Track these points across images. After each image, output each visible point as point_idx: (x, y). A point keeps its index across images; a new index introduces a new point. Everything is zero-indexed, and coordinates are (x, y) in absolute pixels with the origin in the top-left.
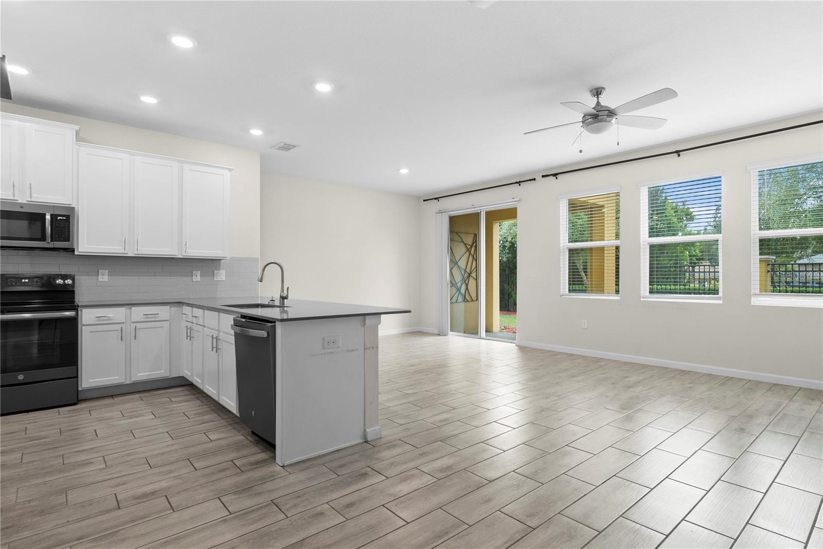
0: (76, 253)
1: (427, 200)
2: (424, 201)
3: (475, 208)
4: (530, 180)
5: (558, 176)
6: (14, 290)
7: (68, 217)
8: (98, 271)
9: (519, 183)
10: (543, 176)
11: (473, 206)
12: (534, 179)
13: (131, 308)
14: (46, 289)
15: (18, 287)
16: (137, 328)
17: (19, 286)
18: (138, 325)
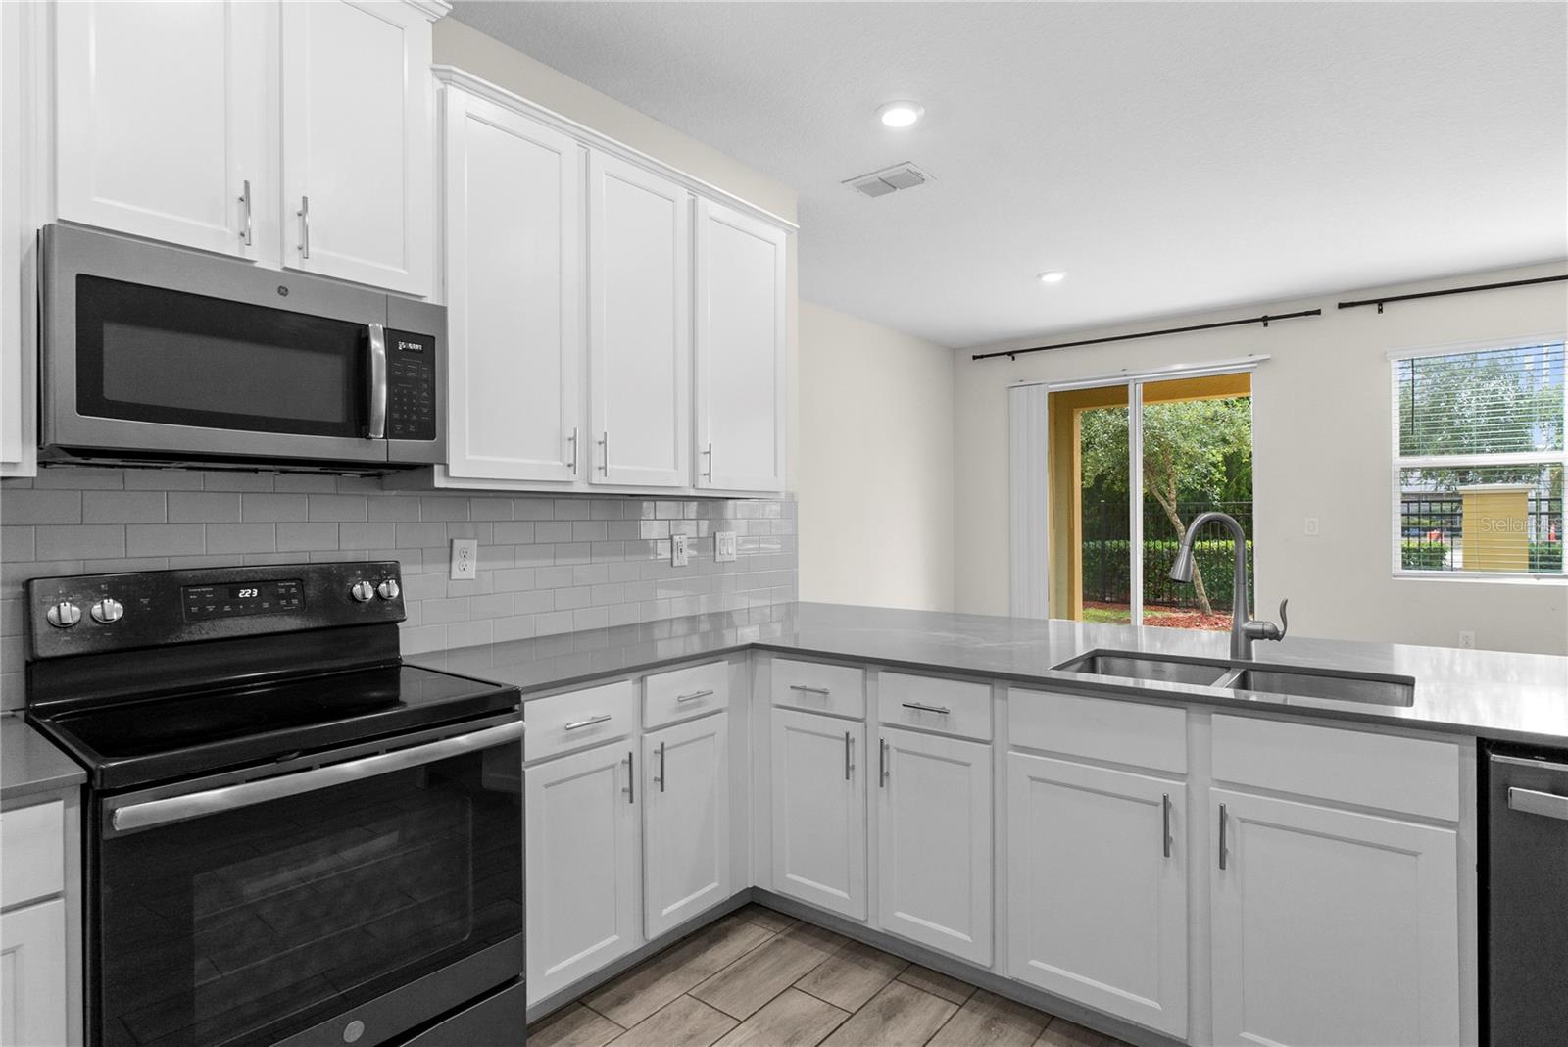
0: (439, 482)
1: (982, 357)
2: (975, 357)
3: (1125, 376)
4: (1307, 313)
5: (1385, 306)
6: (213, 635)
7: (429, 342)
8: (452, 541)
9: (1265, 320)
10: (1341, 306)
11: (1124, 373)
12: (1318, 312)
13: (642, 680)
14: (321, 623)
15: (229, 621)
16: (666, 746)
17: (229, 615)
18: (668, 736)
